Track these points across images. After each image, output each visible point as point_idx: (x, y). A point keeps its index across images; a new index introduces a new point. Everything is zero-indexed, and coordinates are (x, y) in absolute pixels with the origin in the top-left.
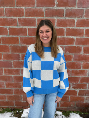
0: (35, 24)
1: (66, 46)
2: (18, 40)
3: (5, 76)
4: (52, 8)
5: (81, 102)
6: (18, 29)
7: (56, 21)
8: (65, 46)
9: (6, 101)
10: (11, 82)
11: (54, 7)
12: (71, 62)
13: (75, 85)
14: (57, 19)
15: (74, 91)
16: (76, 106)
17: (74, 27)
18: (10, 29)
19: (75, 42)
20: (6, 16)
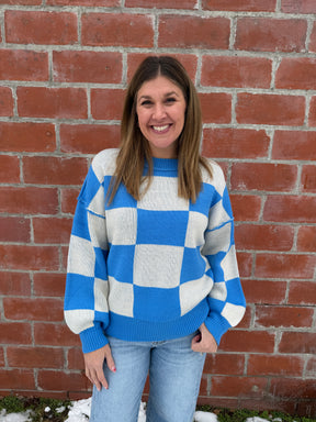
0: (120, 74)
1: (237, 160)
2: (53, 134)
3: (3, 274)
4: (183, 13)
5: (292, 377)
6: (52, 92)
7: (200, 65)
8: (231, 160)
9: (4, 369)
10: (23, 297)
11: (191, 9)
12: (254, 223)
13: (268, 310)
14: (204, 57)
15: (265, 333)
16: (271, 391)
17: (268, 87)
18: (20, 91)
19: (271, 145)
20: (7, 42)
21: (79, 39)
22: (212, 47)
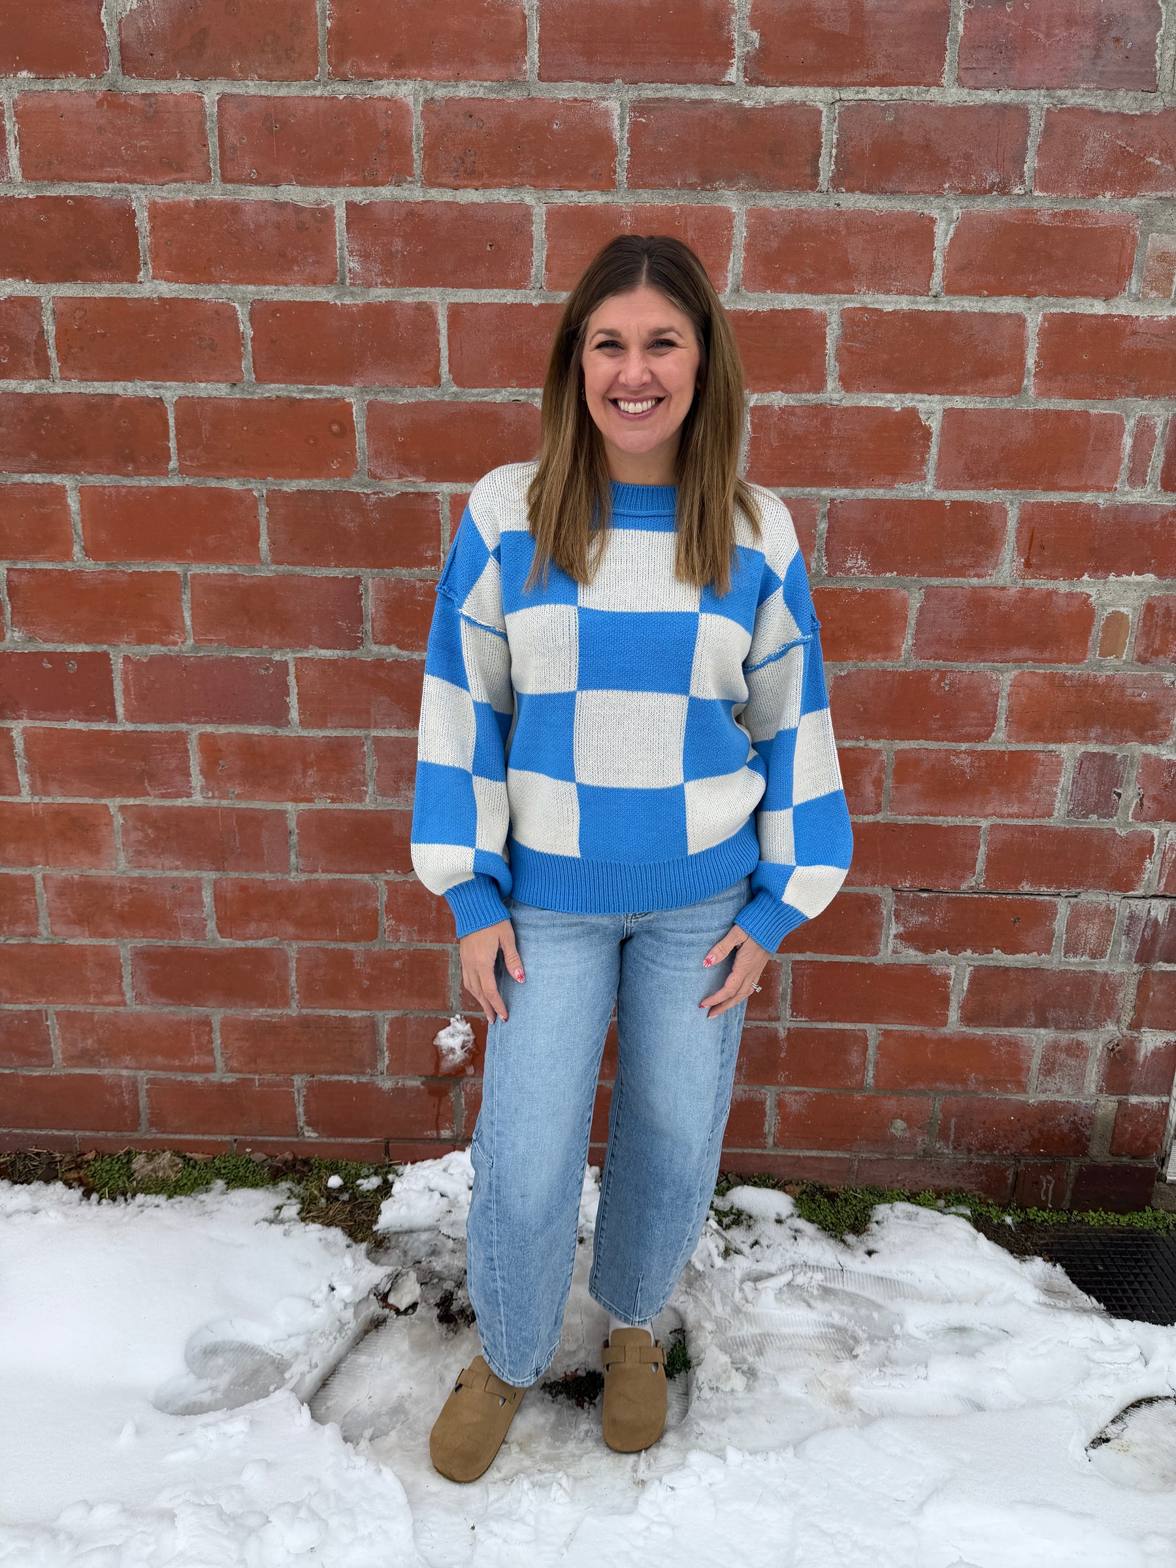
0: (526, 263)
1: (842, 493)
2: (347, 429)
3: (212, 813)
4: (694, 93)
5: (999, 1095)
6: (345, 312)
7: (740, 234)
8: (825, 492)
9: (214, 1077)
10: (267, 876)
11: (717, 82)
12: (889, 665)
13: (928, 907)
14: (750, 213)
15: (921, 970)
16: (943, 1134)
17: (925, 290)
18: (261, 312)
19: (934, 450)
20: (225, 179)
21: (417, 166)
22: (773, 185)
